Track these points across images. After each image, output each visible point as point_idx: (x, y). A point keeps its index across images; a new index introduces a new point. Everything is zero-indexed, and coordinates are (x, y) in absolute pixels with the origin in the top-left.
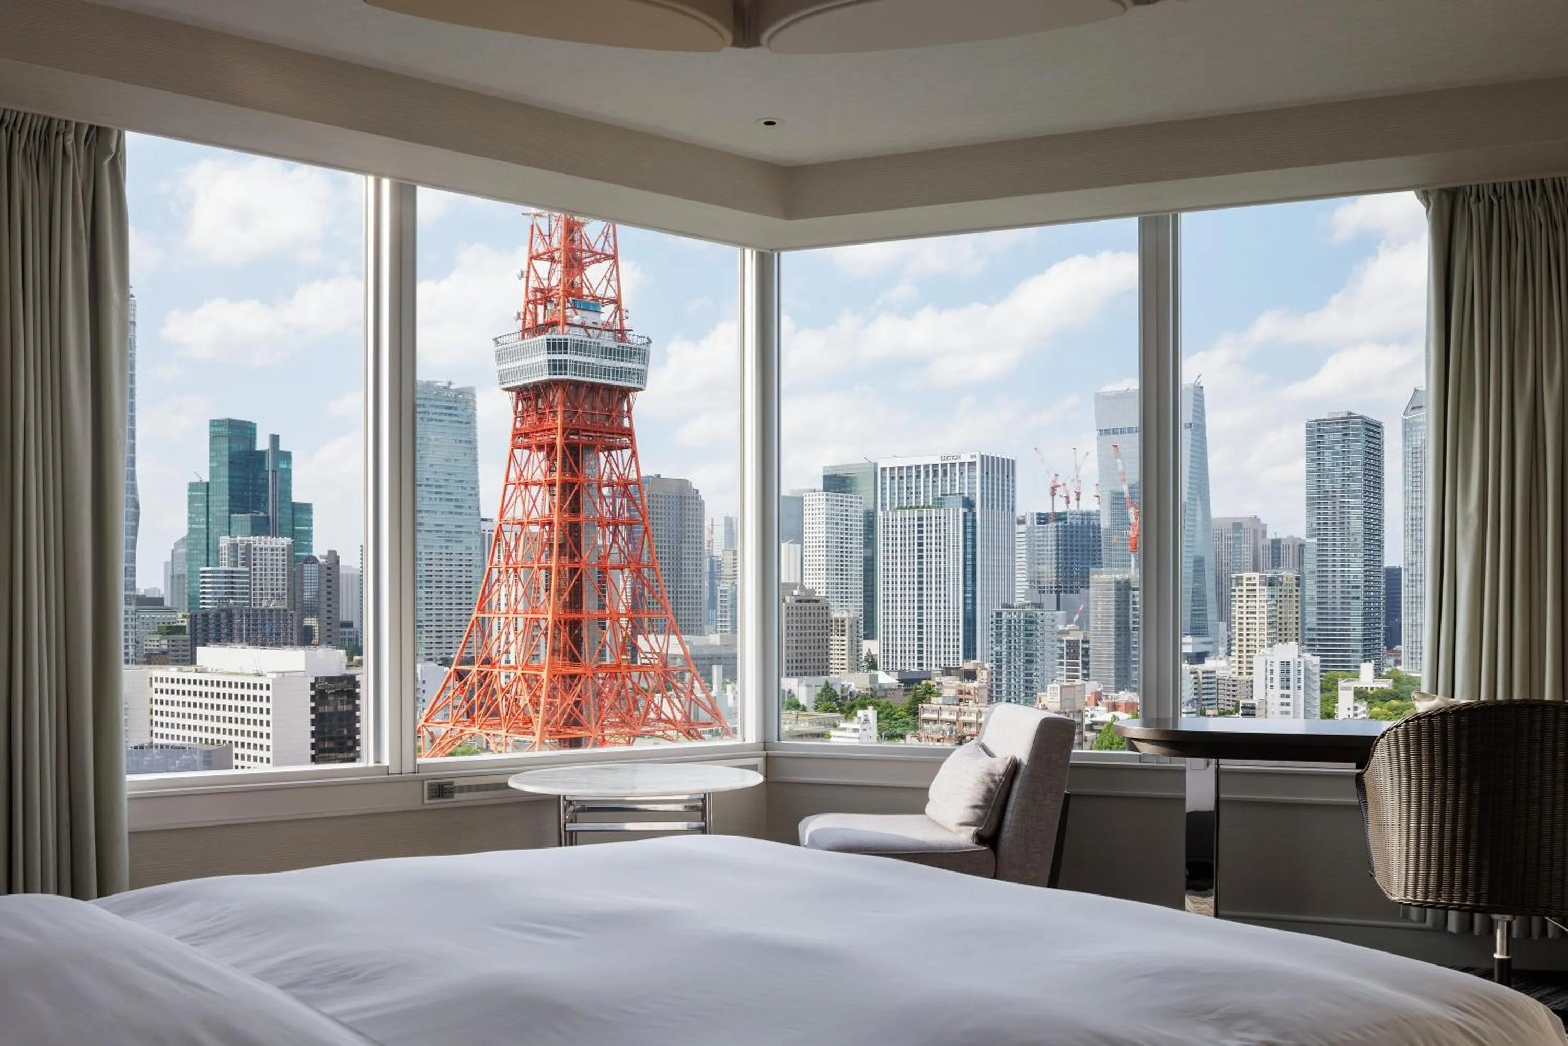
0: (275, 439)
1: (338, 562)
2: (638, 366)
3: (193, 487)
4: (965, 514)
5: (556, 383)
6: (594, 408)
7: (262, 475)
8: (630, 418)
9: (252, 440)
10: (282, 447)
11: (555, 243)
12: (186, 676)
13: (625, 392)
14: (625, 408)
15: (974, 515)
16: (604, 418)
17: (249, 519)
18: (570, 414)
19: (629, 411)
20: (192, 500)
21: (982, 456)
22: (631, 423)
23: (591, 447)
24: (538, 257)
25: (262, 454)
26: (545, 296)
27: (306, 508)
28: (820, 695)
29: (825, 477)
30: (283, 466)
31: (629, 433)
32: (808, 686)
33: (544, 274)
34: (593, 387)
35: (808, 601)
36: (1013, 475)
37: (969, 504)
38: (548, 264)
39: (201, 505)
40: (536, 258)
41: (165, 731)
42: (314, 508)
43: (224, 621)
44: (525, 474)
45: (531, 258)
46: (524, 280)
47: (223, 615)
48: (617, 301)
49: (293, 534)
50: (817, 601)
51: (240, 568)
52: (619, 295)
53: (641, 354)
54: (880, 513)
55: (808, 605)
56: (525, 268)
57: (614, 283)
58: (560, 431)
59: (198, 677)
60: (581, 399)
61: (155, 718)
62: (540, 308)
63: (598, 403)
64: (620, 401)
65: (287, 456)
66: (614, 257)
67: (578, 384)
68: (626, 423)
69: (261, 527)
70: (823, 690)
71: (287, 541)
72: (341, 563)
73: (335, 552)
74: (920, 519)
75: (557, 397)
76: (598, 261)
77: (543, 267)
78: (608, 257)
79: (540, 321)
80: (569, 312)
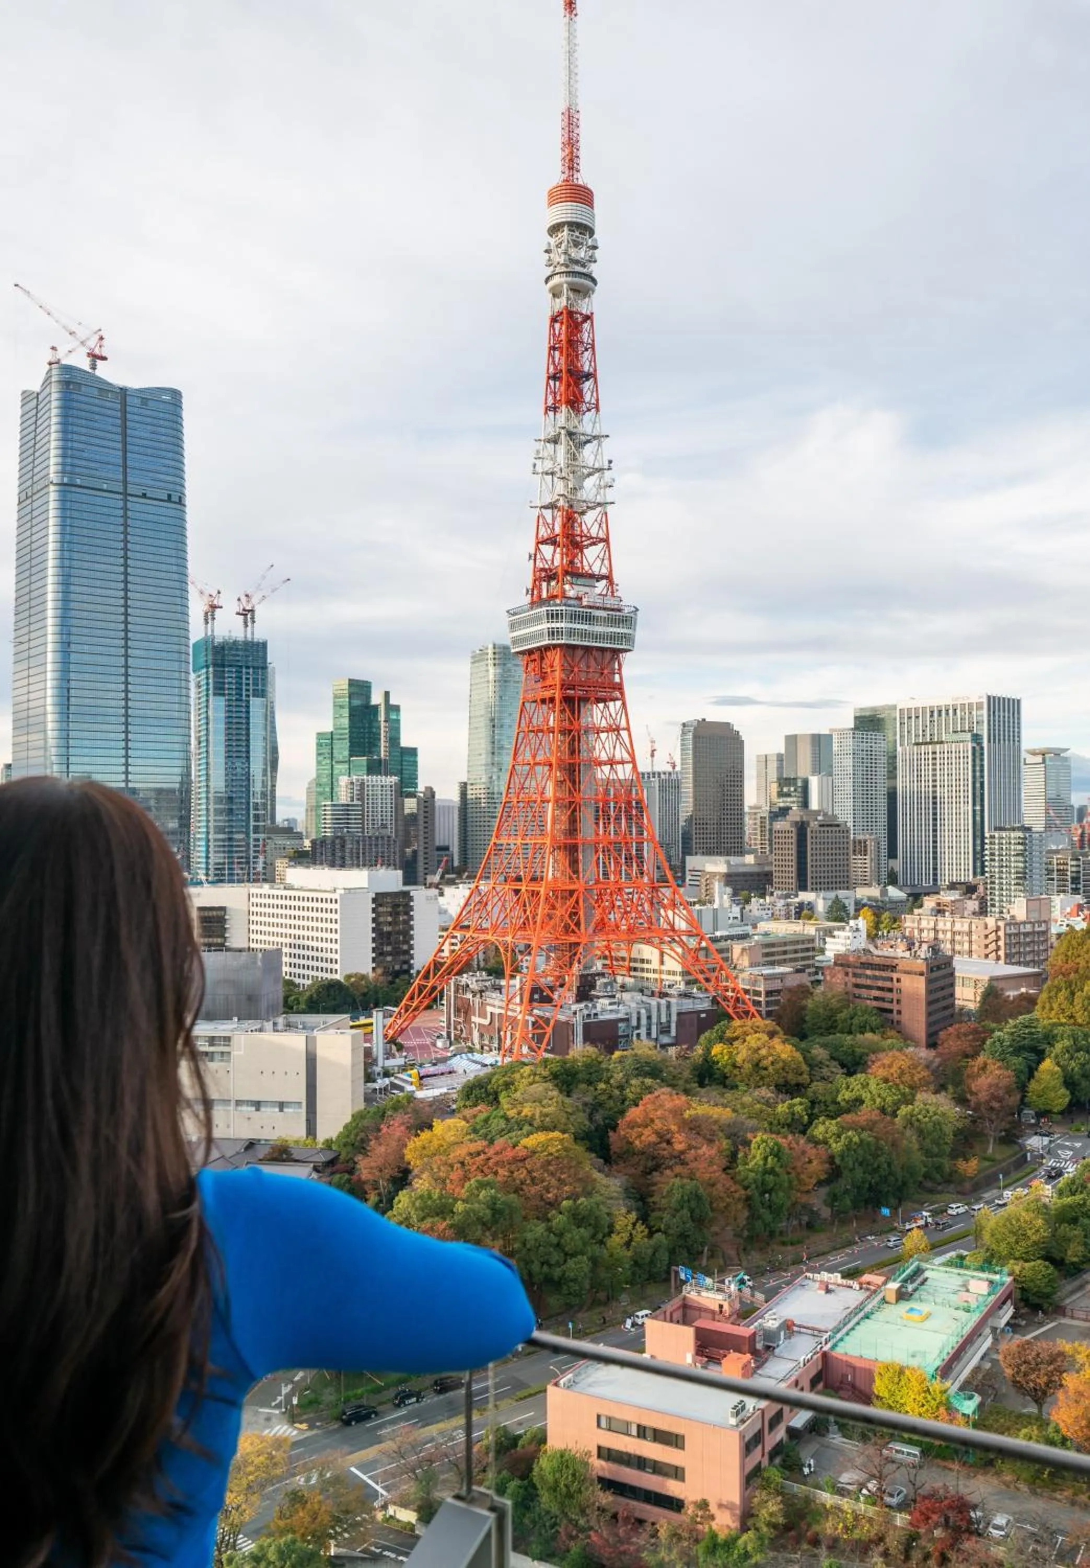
0: (387, 694)
1: (433, 796)
2: (626, 631)
3: (320, 735)
4: (974, 748)
5: (555, 646)
6: (588, 667)
7: (375, 724)
8: (620, 674)
9: (368, 697)
10: (393, 701)
11: (558, 530)
12: (276, 892)
13: (616, 652)
14: (616, 666)
15: (982, 748)
16: (597, 675)
17: (365, 763)
18: (568, 669)
19: (620, 669)
20: (319, 745)
21: (989, 697)
22: (621, 678)
23: (586, 700)
24: (544, 542)
25: (376, 707)
26: (549, 575)
27: (413, 752)
28: (831, 907)
29: (856, 718)
30: (393, 717)
31: (620, 687)
32: (824, 899)
33: (548, 556)
34: (587, 649)
35: (831, 826)
36: (1019, 713)
37: (977, 738)
38: (552, 548)
39: (326, 750)
40: (542, 543)
41: (259, 937)
42: (419, 752)
43: (338, 846)
44: (534, 721)
45: (538, 543)
46: (532, 562)
47: (337, 841)
48: (609, 578)
49: (400, 773)
50: (838, 826)
51: (355, 802)
52: (611, 571)
53: (628, 621)
54: (899, 749)
55: (830, 829)
56: (533, 552)
57: (606, 562)
58: (558, 687)
59: (285, 893)
60: (577, 660)
61: (252, 927)
62: (544, 584)
63: (592, 662)
64: (612, 660)
65: (397, 709)
66: (606, 540)
67: (574, 647)
68: (617, 678)
69: (374, 768)
70: (834, 902)
71: (394, 779)
72: (437, 797)
73: (431, 789)
74: (934, 753)
75: (556, 658)
76: (594, 544)
77: (547, 550)
78: (602, 540)
79: (544, 595)
80: (567, 587)
